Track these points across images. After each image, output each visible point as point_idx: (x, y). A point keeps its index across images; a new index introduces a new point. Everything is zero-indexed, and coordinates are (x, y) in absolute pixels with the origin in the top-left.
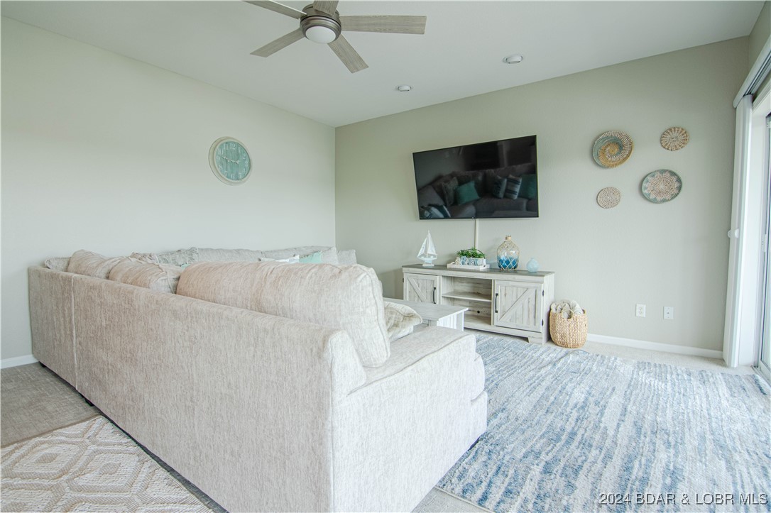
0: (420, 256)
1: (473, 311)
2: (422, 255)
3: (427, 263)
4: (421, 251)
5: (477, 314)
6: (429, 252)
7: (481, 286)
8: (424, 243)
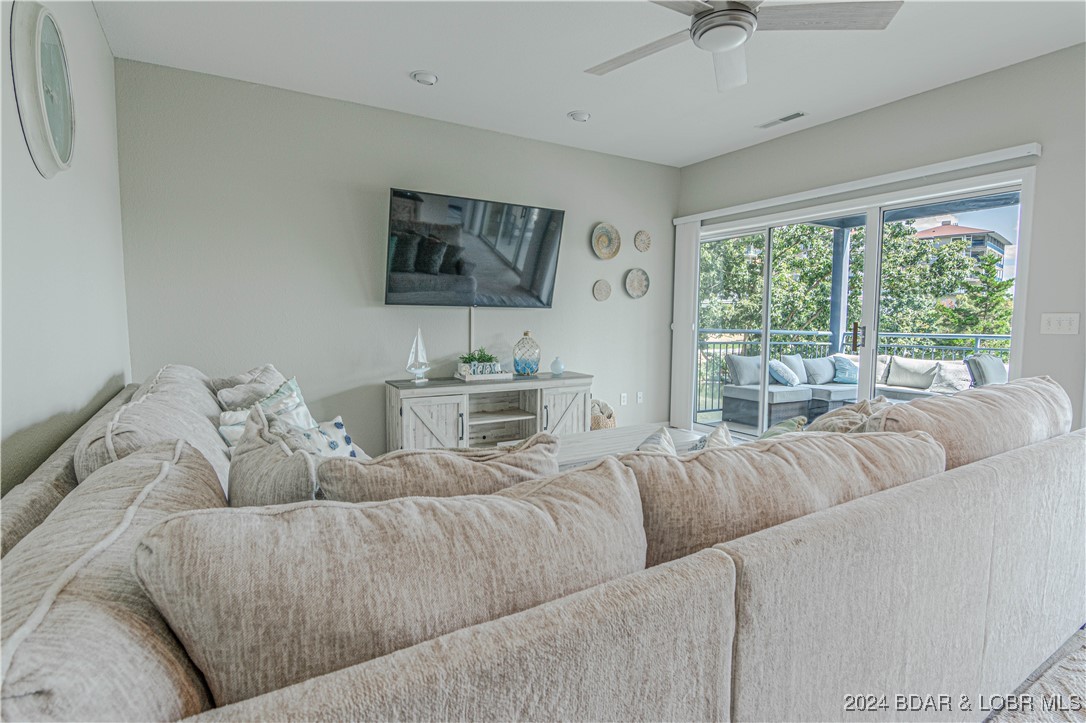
0: (410, 368)
1: (477, 438)
2: (412, 366)
3: (419, 378)
4: (411, 360)
5: (482, 441)
6: (421, 360)
7: (488, 401)
8: (414, 346)
